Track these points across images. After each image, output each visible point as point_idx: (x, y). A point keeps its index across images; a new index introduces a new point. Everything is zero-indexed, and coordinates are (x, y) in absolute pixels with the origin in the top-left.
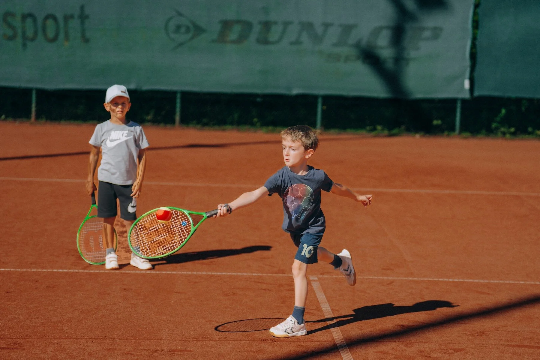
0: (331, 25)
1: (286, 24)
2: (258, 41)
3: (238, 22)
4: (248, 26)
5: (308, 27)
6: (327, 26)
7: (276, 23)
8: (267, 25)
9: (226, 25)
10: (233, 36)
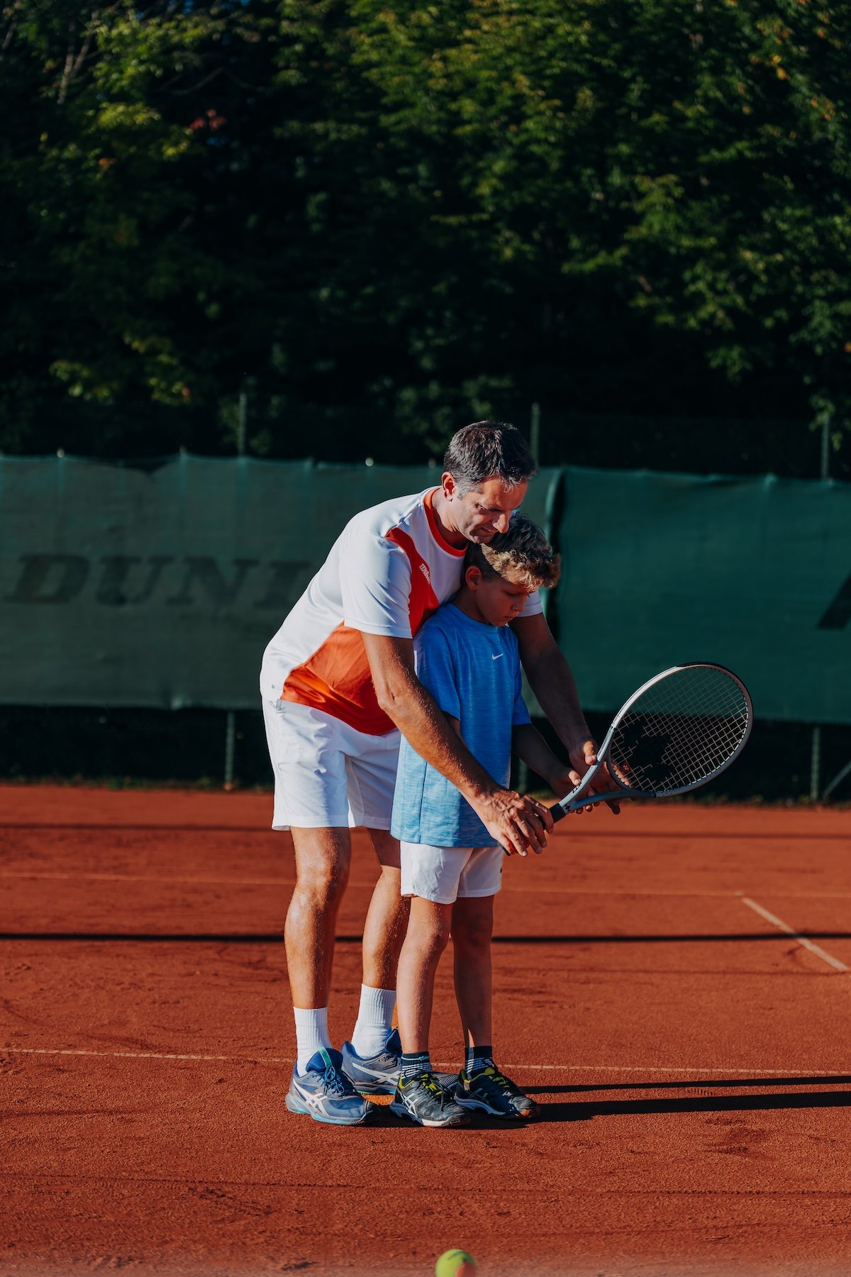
0: (253, 563)
1: (160, 562)
2: (102, 598)
3: (60, 558)
4: (79, 565)
5: (204, 566)
6: (244, 565)
7: (137, 560)
8: (119, 565)
9: (35, 565)
10: (48, 588)
